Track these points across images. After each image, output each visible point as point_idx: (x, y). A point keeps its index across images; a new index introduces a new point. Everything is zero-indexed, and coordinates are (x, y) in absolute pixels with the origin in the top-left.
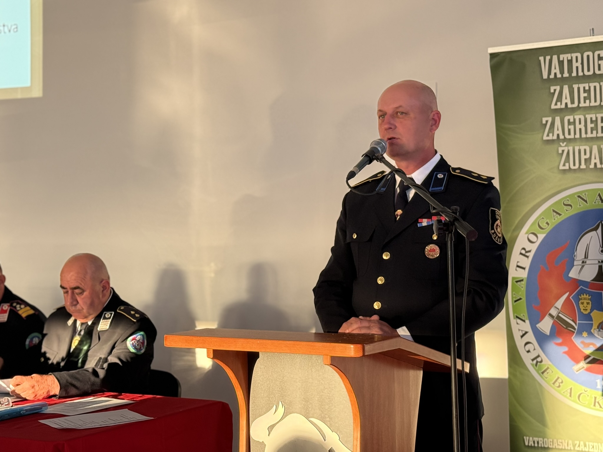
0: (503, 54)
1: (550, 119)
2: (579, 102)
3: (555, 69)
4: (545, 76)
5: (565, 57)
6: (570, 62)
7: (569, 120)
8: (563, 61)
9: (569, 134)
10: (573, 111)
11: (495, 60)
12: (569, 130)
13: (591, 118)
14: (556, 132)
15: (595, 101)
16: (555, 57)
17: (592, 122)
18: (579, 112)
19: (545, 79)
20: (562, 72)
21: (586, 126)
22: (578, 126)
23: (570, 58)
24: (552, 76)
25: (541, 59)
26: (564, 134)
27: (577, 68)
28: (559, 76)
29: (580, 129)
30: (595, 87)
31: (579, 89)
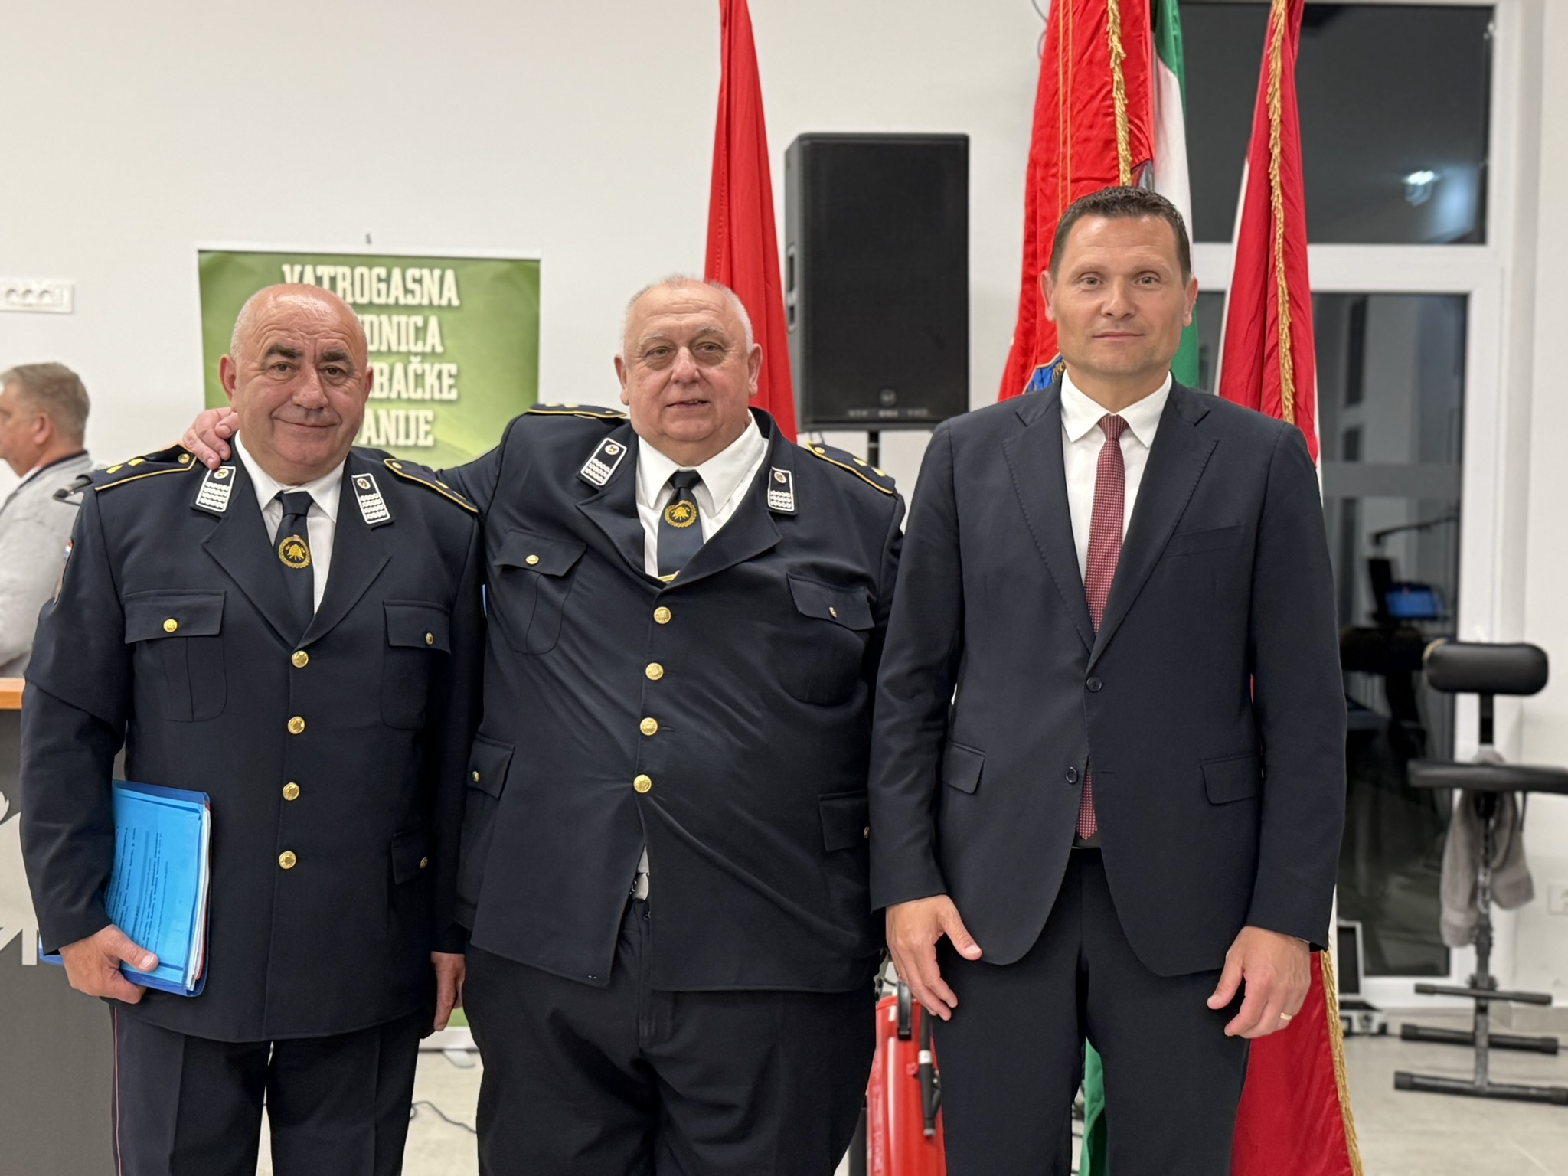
0: (220, 253)
5: (325, 271)
6: (333, 280)
8: (321, 276)
11: (207, 261)
16: (309, 269)
23: (332, 274)
25: (286, 268)
27: (344, 289)
30: (372, 324)
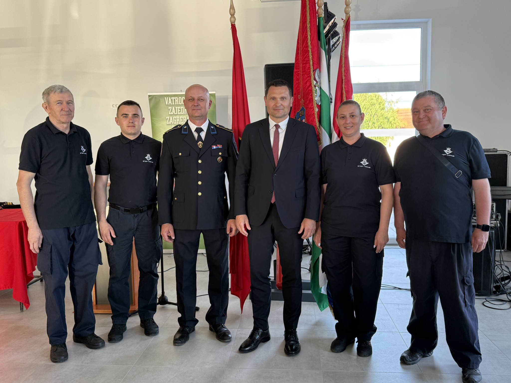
0: (153, 96)
1: (169, 117)
2: (178, 113)
3: (170, 102)
4: (167, 104)
5: (173, 98)
6: (174, 100)
7: (175, 118)
8: (172, 99)
9: (175, 122)
10: (176, 115)
11: (150, 97)
12: (175, 121)
13: (181, 118)
14: (171, 122)
15: (183, 113)
16: (170, 98)
17: (182, 119)
18: (178, 116)
19: (167, 105)
20: (172, 103)
21: (180, 120)
22: (177, 120)
23: (174, 99)
24: (169, 104)
25: (165, 98)
26: (173, 122)
27: (177, 102)
28: (171, 104)
29: (178, 121)
31: (177, 108)
